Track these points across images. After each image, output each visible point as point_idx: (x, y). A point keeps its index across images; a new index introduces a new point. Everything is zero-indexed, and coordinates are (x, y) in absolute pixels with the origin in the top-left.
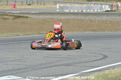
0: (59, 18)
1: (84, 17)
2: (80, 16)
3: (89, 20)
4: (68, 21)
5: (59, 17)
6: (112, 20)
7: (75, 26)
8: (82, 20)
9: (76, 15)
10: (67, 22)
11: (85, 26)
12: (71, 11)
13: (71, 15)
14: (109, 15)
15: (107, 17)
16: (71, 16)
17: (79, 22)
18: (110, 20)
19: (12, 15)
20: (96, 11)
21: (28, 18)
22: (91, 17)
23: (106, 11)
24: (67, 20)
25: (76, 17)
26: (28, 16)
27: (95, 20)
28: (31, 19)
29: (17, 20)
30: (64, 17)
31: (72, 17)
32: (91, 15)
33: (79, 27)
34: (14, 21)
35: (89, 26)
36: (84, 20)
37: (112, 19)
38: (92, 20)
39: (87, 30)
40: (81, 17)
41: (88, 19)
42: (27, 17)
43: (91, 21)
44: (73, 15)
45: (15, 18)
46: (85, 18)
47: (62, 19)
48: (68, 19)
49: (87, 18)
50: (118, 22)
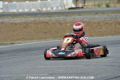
0: (13, 22)
1: (49, 18)
2: (40, 17)
3: (56, 23)
4: (27, 25)
5: (12, 19)
6: (90, 21)
7: (39, 32)
8: (47, 23)
9: (33, 16)
10: (25, 27)
11: (54, 31)
12: (20, 11)
13: (27, 16)
14: (81, 14)
15: (81, 17)
16: (28, 18)
17: (43, 26)
18: (87, 20)
20: (55, 9)
22: (57, 18)
23: (69, 9)
24: (25, 24)
25: (37, 19)
27: (65, 22)
30: (20, 19)
31: (32, 19)
32: (55, 15)
33: (45, 33)
35: (58, 31)
36: (50, 22)
37: (89, 18)
38: (61, 22)
39: (57, 36)
40: (44, 18)
41: (55, 21)
43: (60, 24)
44: (29, 16)
46: (51, 19)
47: (18, 23)
48: (27, 22)
49: (53, 20)
50: (99, 23)
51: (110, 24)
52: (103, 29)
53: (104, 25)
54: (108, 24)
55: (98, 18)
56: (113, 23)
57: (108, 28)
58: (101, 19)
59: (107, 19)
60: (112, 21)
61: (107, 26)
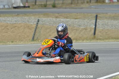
50: (7, 26)
51: (18, 27)
52: (9, 32)
53: (12, 28)
54: (16, 28)
55: (9, 21)
56: (21, 26)
57: (14, 32)
58: (12, 21)
59: (18, 22)
60: (23, 25)
61: (15, 30)
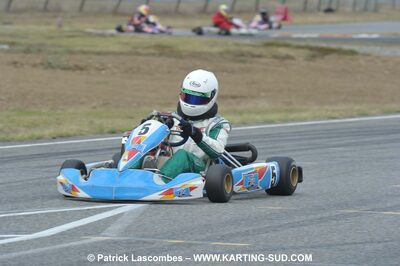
19: (302, 44)
21: (356, 57)
26: (355, 48)
28: (369, 58)
29: (321, 63)
34: (313, 64)
42: (353, 53)
45: (314, 57)
